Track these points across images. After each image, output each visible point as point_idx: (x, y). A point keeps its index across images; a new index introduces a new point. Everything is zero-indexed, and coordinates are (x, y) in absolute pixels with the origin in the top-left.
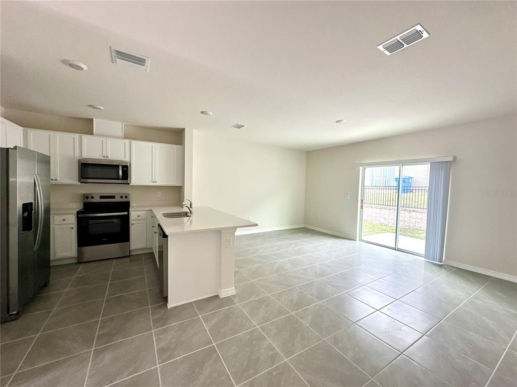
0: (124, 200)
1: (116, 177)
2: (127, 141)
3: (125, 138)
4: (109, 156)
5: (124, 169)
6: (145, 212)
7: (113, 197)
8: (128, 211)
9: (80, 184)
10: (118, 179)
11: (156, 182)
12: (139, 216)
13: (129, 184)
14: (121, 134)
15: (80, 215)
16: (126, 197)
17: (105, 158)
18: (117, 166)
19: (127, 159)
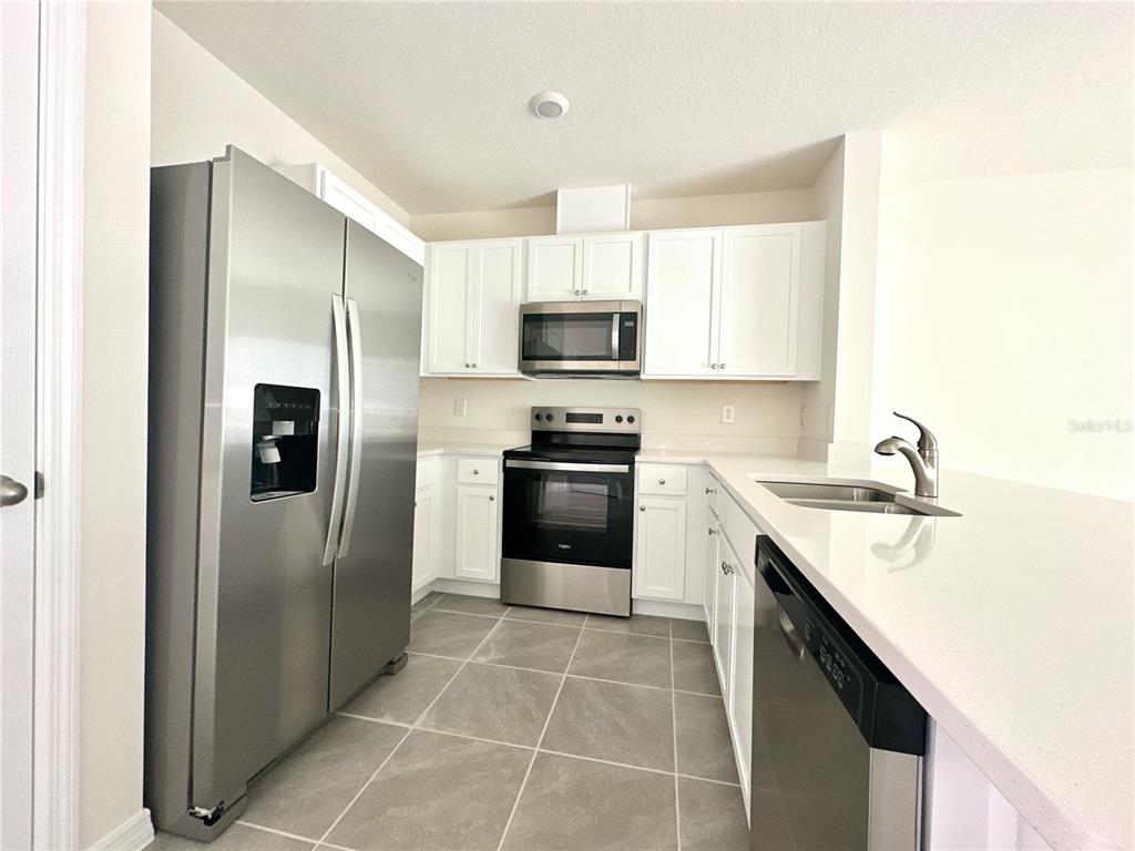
0: (625, 428)
1: (604, 353)
2: (638, 236)
3: (633, 228)
4: (590, 291)
5: (627, 324)
6: (684, 470)
7: (598, 418)
8: (631, 463)
9: (522, 376)
10: (609, 358)
11: (722, 367)
12: (663, 483)
13: (636, 373)
14: (623, 220)
15: (510, 463)
16: (631, 420)
17: (579, 298)
18: (608, 317)
19: (636, 295)
